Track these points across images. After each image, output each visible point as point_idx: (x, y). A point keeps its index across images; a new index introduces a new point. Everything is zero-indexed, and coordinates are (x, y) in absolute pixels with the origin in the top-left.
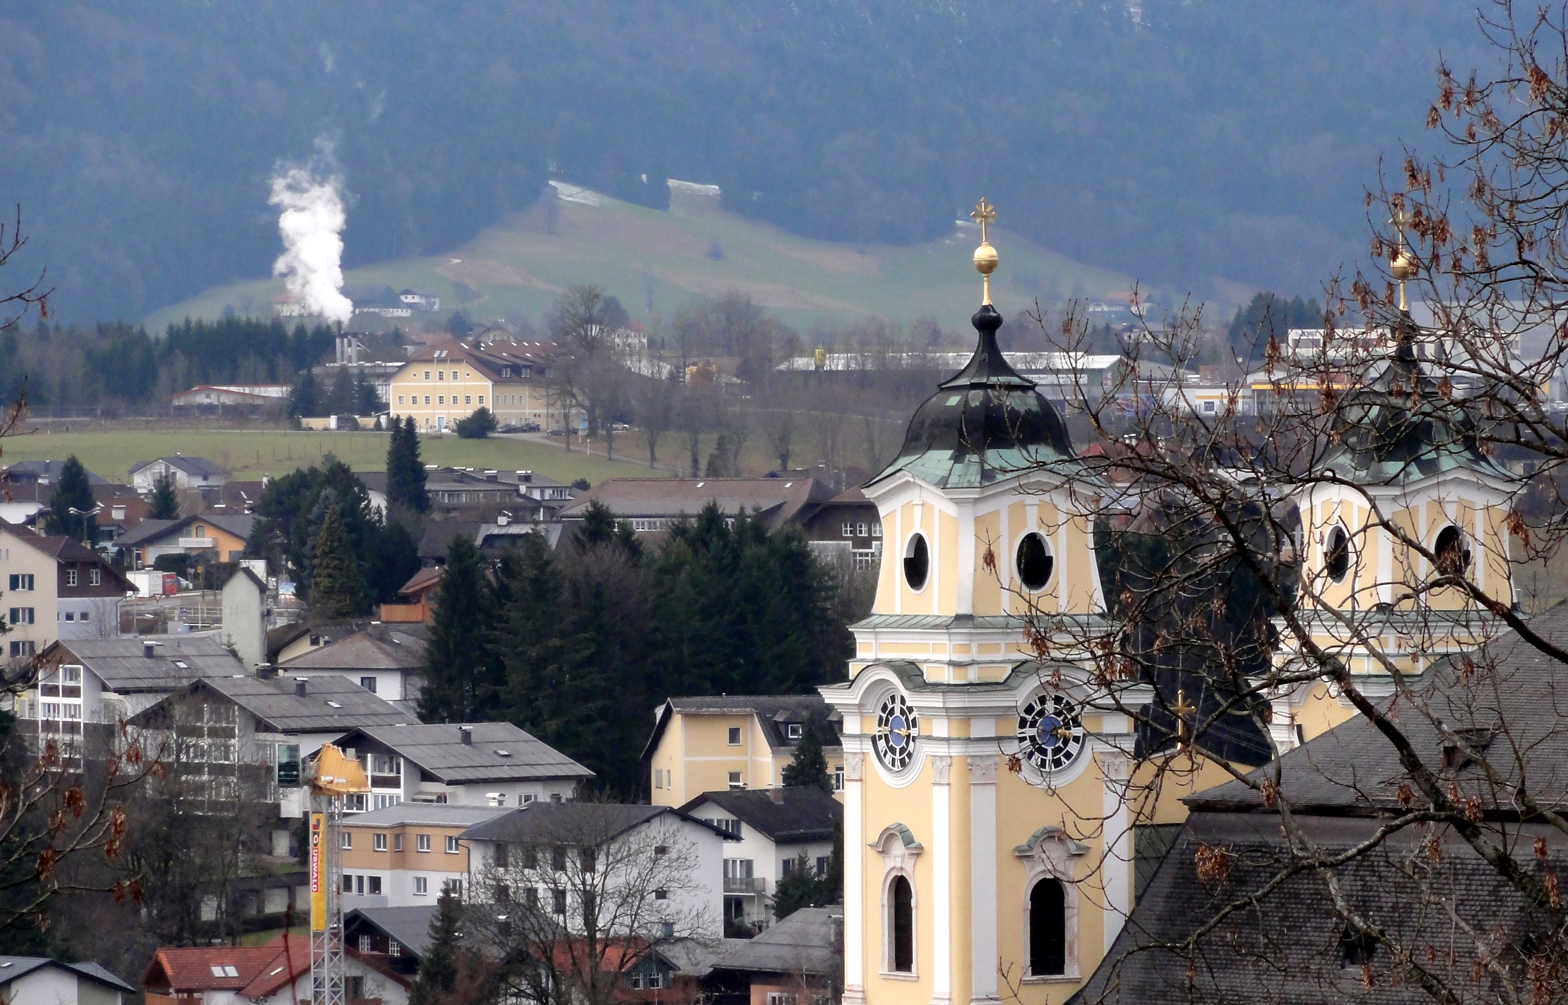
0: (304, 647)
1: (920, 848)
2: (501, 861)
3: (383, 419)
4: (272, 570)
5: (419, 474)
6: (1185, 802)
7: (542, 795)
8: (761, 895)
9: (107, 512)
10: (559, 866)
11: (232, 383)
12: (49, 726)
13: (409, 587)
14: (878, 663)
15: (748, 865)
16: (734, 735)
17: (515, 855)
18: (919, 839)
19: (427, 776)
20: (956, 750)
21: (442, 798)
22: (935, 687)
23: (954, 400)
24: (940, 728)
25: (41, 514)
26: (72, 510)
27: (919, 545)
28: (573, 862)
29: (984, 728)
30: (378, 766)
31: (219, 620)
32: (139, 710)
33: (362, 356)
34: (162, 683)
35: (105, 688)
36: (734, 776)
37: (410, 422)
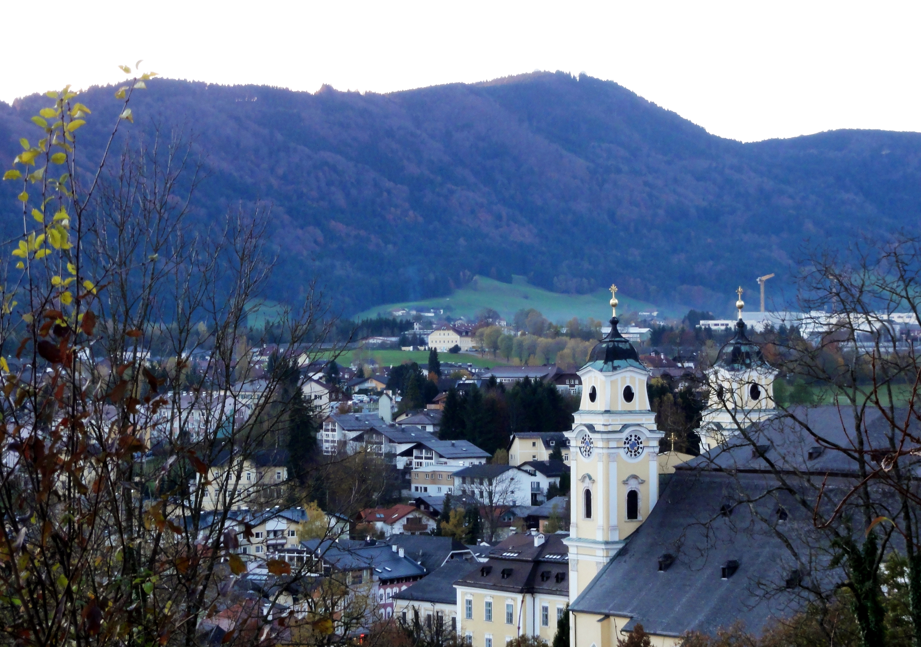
0: (403, 417)
1: (594, 480)
2: (464, 482)
3: (427, 347)
4: (394, 394)
5: (438, 365)
6: (674, 467)
7: (476, 462)
8: (542, 493)
9: (343, 376)
10: (481, 483)
11: (381, 336)
12: (327, 441)
13: (436, 399)
14: (581, 424)
15: (538, 483)
16: (534, 444)
17: (468, 480)
18: (593, 478)
19: (441, 456)
20: (605, 451)
21: (446, 463)
22: (598, 432)
23: (604, 345)
24: (600, 444)
25: (324, 376)
26: (333, 375)
27: (594, 389)
28: (486, 482)
29: (613, 444)
30: (427, 453)
31: (378, 409)
32: (355, 436)
33: (420, 329)
34: (361, 428)
35: (344, 430)
36: (534, 457)
37: (435, 349)
